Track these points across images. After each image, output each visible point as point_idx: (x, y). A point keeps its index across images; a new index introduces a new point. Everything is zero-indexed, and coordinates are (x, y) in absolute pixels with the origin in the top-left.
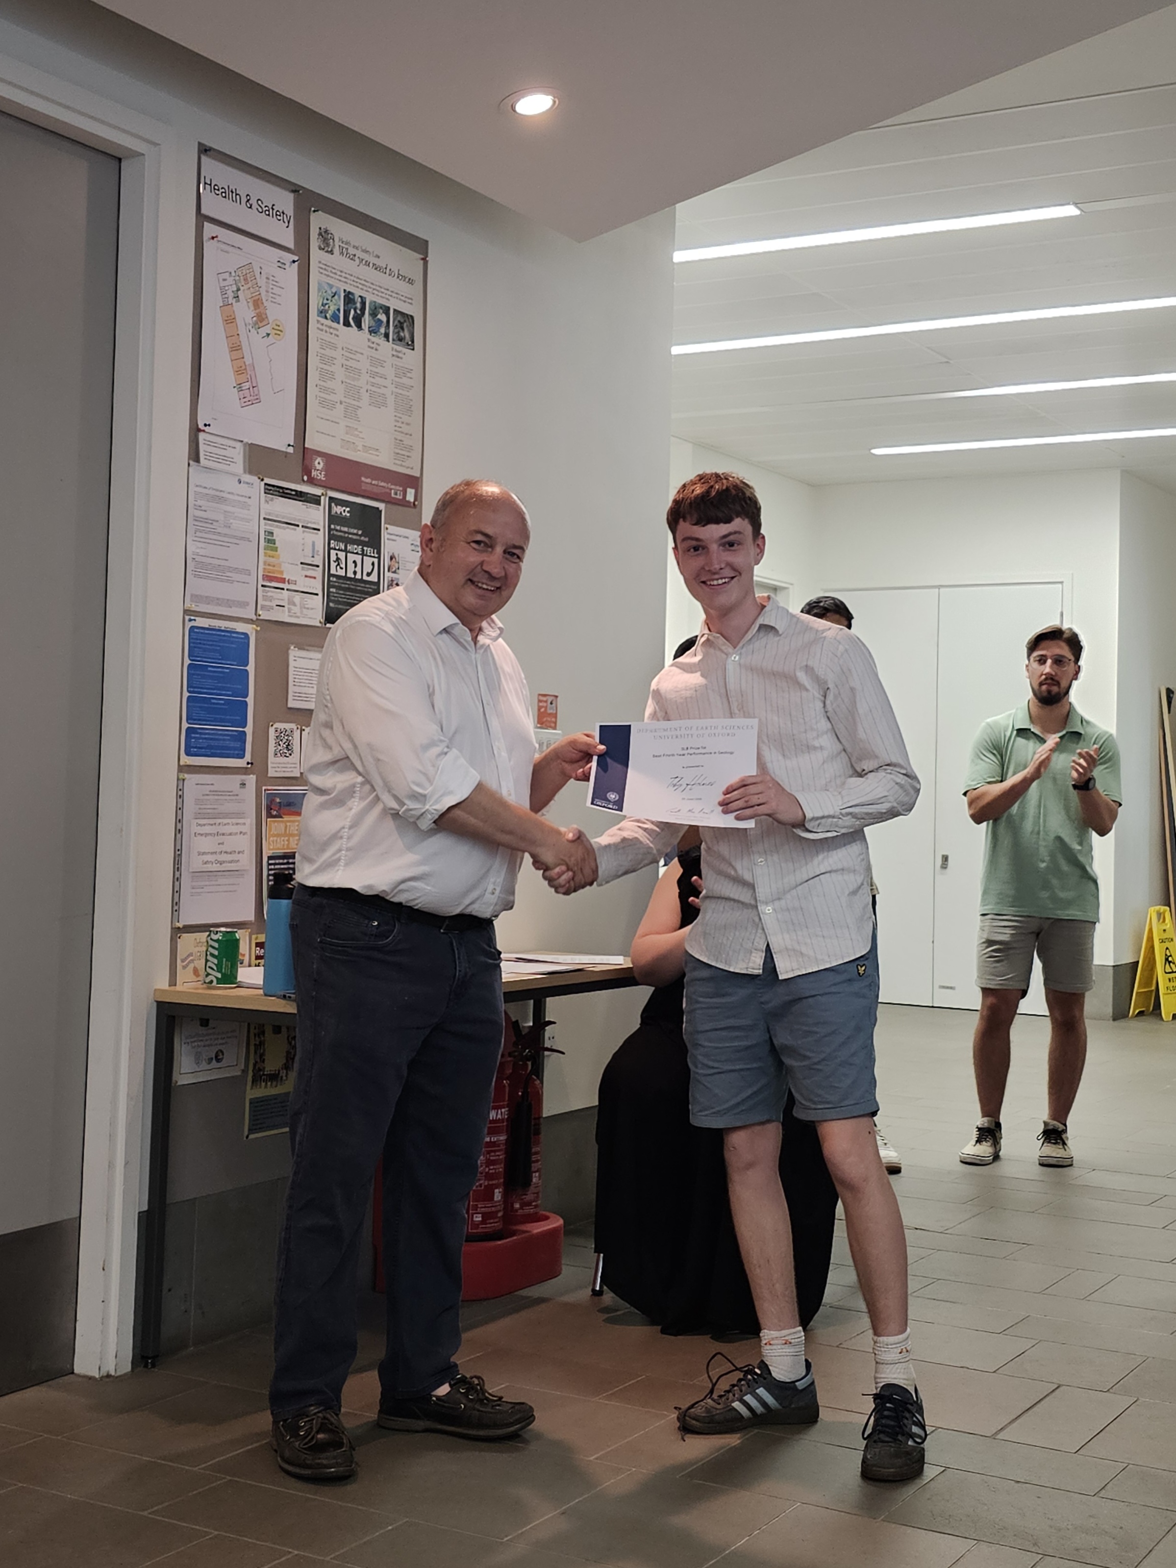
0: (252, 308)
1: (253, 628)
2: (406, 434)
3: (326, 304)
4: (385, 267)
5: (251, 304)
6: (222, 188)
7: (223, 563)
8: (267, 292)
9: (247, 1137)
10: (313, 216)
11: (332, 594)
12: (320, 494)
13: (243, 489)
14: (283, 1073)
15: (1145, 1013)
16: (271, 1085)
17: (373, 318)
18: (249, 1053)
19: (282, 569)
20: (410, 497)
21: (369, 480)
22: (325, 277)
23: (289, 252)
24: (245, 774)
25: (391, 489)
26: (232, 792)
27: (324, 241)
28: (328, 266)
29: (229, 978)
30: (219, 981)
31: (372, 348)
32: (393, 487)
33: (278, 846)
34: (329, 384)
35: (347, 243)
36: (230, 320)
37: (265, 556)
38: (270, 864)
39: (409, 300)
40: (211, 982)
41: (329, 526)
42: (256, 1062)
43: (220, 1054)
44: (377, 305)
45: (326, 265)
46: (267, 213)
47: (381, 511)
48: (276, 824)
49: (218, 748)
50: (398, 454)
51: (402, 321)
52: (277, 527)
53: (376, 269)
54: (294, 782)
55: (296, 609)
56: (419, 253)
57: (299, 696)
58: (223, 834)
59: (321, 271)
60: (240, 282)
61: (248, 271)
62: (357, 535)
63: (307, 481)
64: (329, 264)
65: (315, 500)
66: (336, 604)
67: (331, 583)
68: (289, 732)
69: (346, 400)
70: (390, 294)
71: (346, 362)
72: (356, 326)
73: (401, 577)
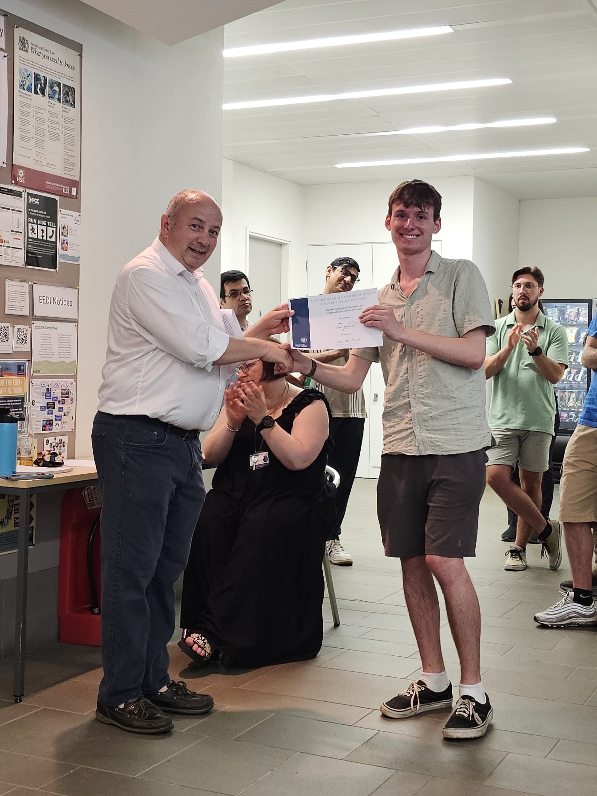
2: (71, 156)
3: (24, 81)
4: (58, 59)
10: (16, 30)
11: (29, 249)
12: (22, 191)
14: (6, 521)
20: (74, 192)
21: (50, 183)
22: (23, 65)
27: (22, 44)
28: (25, 59)
31: (51, 107)
32: (63, 187)
33: (1, 392)
34: (26, 128)
35: (36, 46)
39: (72, 79)
41: (27, 210)
44: (53, 81)
47: (57, 201)
50: (66, 167)
51: (68, 90)
53: (52, 60)
54: (8, 356)
55: (9, 258)
56: (77, 52)
57: (11, 308)
59: (21, 62)
62: (43, 214)
63: (14, 184)
64: (25, 58)
65: (19, 195)
66: (32, 254)
67: (29, 242)
68: (6, 328)
69: (38, 137)
70: (61, 75)
71: (36, 115)
72: (41, 94)
73: (69, 239)
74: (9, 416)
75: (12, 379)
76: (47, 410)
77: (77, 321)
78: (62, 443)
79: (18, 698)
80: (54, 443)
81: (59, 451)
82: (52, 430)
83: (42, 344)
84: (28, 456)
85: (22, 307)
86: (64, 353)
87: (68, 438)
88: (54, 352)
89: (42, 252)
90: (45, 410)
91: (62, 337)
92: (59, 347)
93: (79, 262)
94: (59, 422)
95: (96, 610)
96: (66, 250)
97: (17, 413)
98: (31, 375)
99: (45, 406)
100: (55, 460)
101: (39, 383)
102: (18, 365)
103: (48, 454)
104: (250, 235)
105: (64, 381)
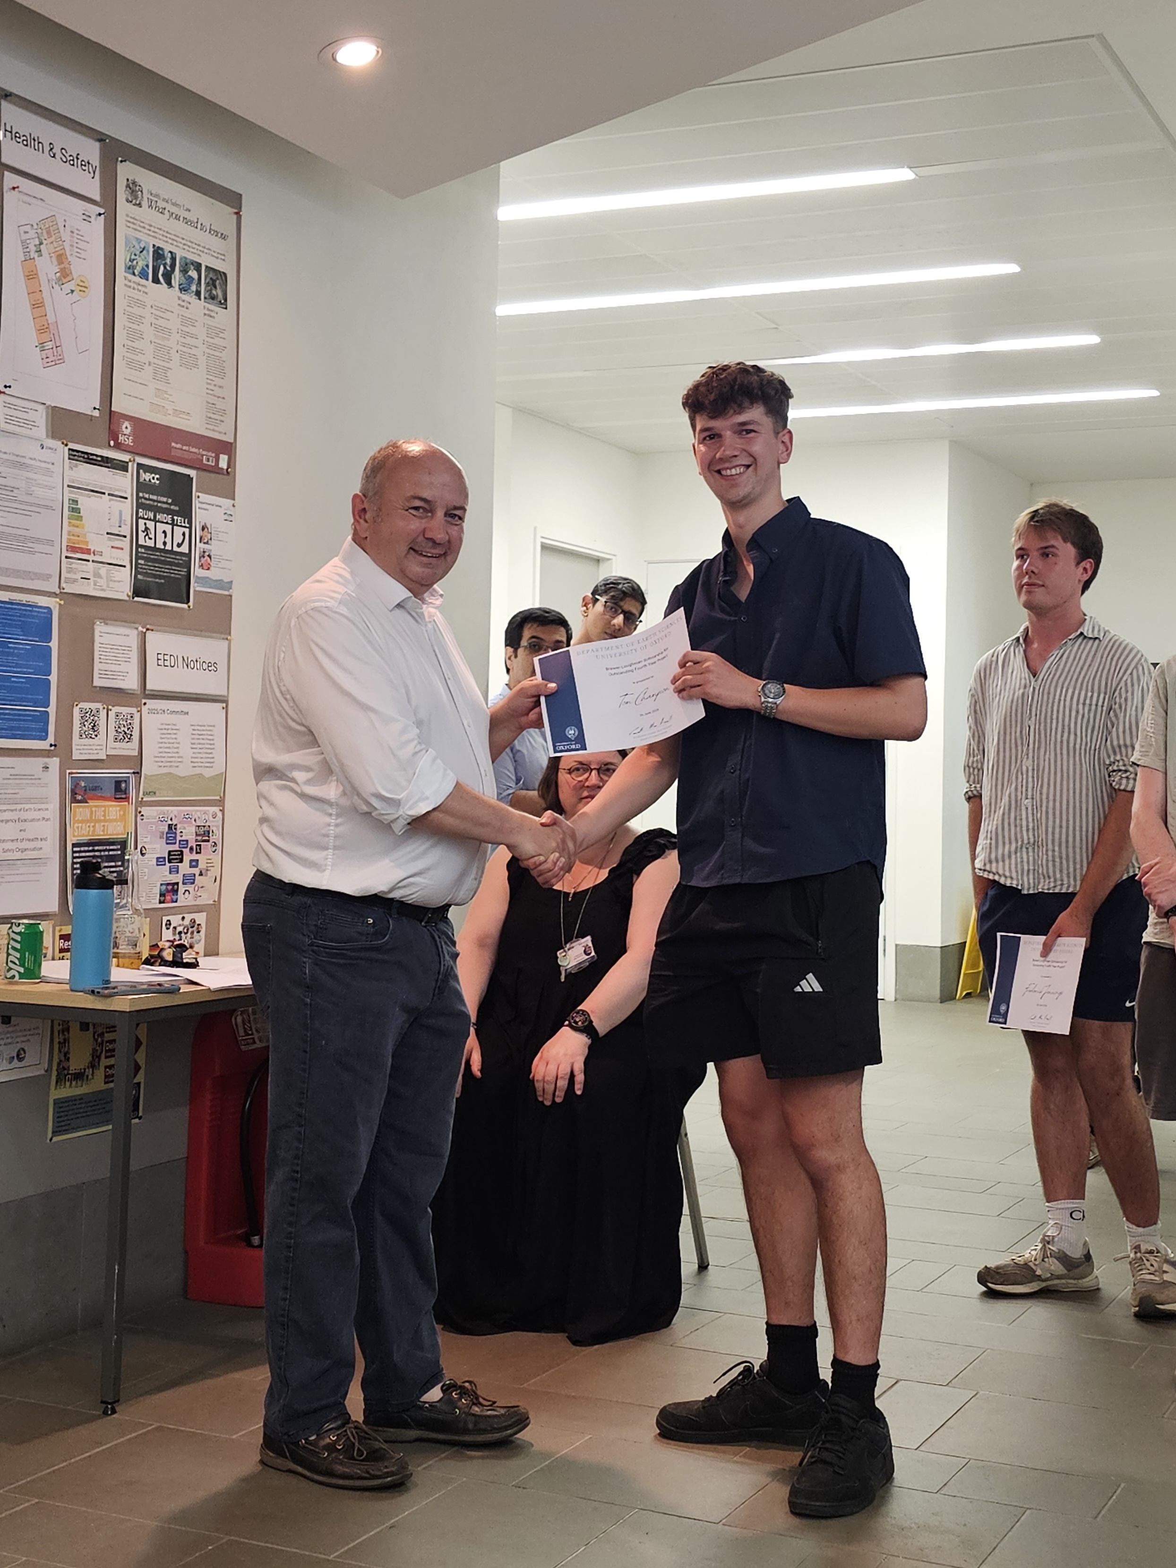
0: (55, 263)
1: (58, 602)
2: (219, 397)
3: (134, 260)
4: (196, 221)
5: (54, 260)
6: (24, 136)
7: (24, 533)
8: (72, 246)
9: (51, 1140)
10: (120, 166)
11: (140, 566)
12: (128, 460)
13: (45, 454)
14: (89, 1072)
15: (973, 994)
16: (77, 1083)
17: (184, 275)
18: (53, 1053)
19: (87, 540)
20: (223, 463)
21: (179, 446)
22: (133, 231)
23: (94, 204)
24: (48, 757)
25: (203, 455)
26: (33, 775)
27: (132, 193)
28: (137, 220)
29: (32, 973)
30: (21, 976)
31: (183, 306)
32: (204, 453)
33: (83, 832)
34: (136, 344)
35: (157, 196)
36: (31, 276)
37: (69, 526)
38: (74, 852)
39: (222, 256)
40: (14, 976)
41: (137, 494)
42: (61, 1061)
43: (22, 1052)
44: (188, 261)
45: (134, 218)
46: (72, 162)
47: (192, 478)
48: (81, 809)
49: (18, 729)
50: (210, 418)
51: (214, 278)
52: (81, 495)
53: (186, 223)
54: (101, 765)
55: (102, 582)
56: (232, 207)
57: (104, 675)
58: (25, 821)
59: (129, 224)
60: (43, 236)
61: (51, 224)
62: (166, 503)
63: (113, 447)
64: (137, 218)
65: (123, 467)
66: (144, 576)
67: (140, 555)
68: (94, 712)
69: (156, 361)
70: (202, 249)
71: (154, 321)
72: (166, 283)
73: (214, 548)
74: (99, 876)
75: (104, 806)
76: (168, 865)
77: (226, 699)
78: (196, 926)
79: (109, 1407)
80: (180, 925)
81: (190, 941)
82: (176, 902)
83: (162, 743)
84: (132, 951)
85: (125, 674)
86: (202, 758)
87: (207, 915)
88: (181, 757)
89: (164, 572)
90: (165, 865)
91: (198, 730)
92: (192, 748)
93: (231, 591)
94: (190, 888)
95: (256, 1240)
96: (208, 569)
97: (112, 869)
98: (140, 799)
99: (165, 858)
100: (182, 959)
101: (155, 814)
102: (116, 782)
103: (170, 947)
104: (542, 543)
105: (200, 811)
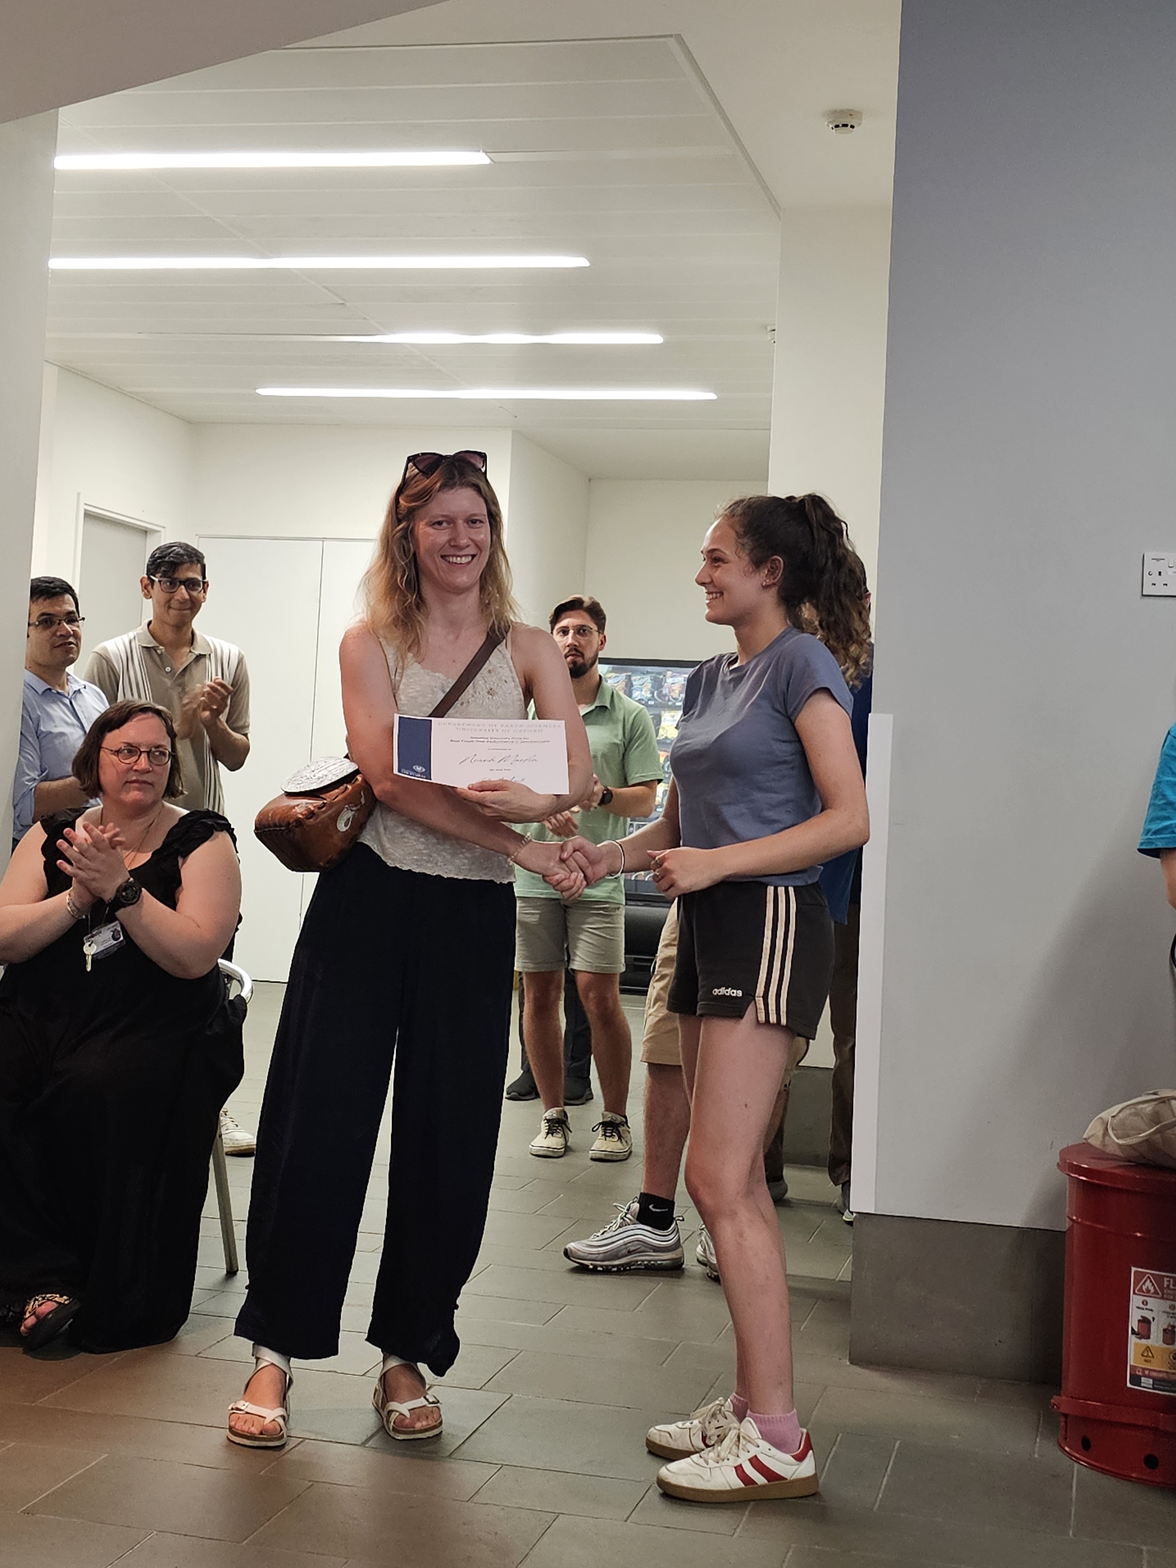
104: (85, 510)
